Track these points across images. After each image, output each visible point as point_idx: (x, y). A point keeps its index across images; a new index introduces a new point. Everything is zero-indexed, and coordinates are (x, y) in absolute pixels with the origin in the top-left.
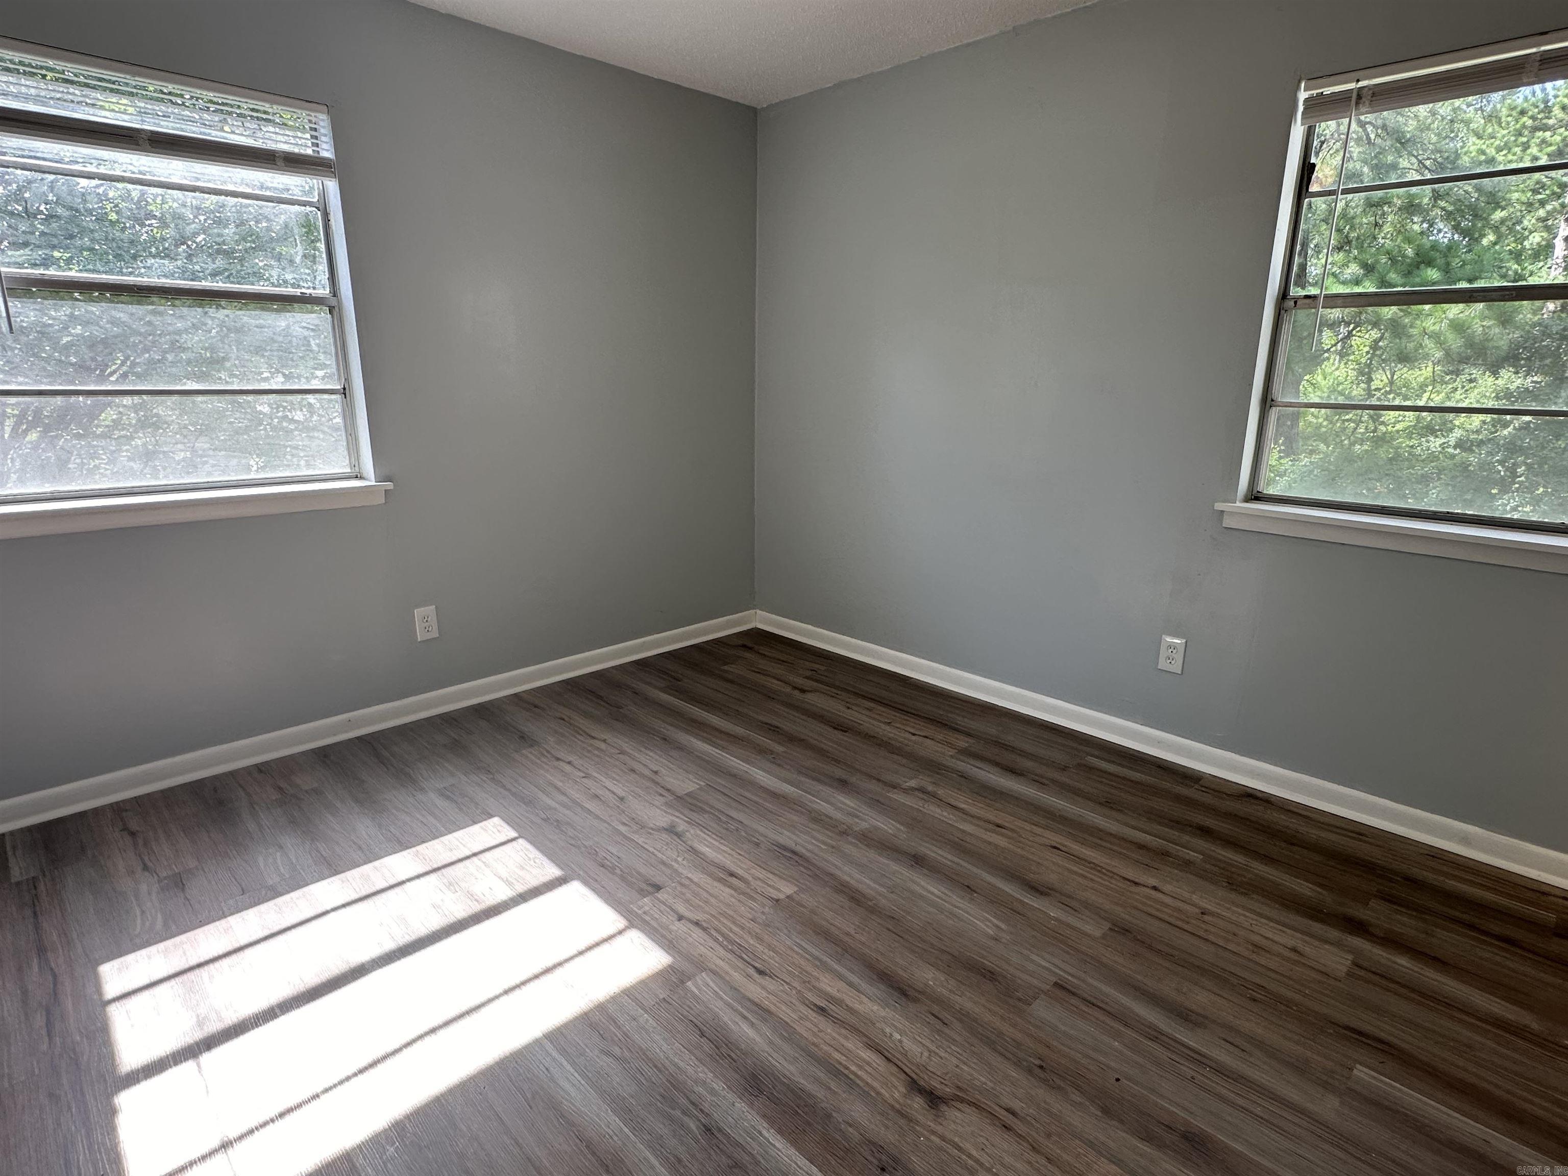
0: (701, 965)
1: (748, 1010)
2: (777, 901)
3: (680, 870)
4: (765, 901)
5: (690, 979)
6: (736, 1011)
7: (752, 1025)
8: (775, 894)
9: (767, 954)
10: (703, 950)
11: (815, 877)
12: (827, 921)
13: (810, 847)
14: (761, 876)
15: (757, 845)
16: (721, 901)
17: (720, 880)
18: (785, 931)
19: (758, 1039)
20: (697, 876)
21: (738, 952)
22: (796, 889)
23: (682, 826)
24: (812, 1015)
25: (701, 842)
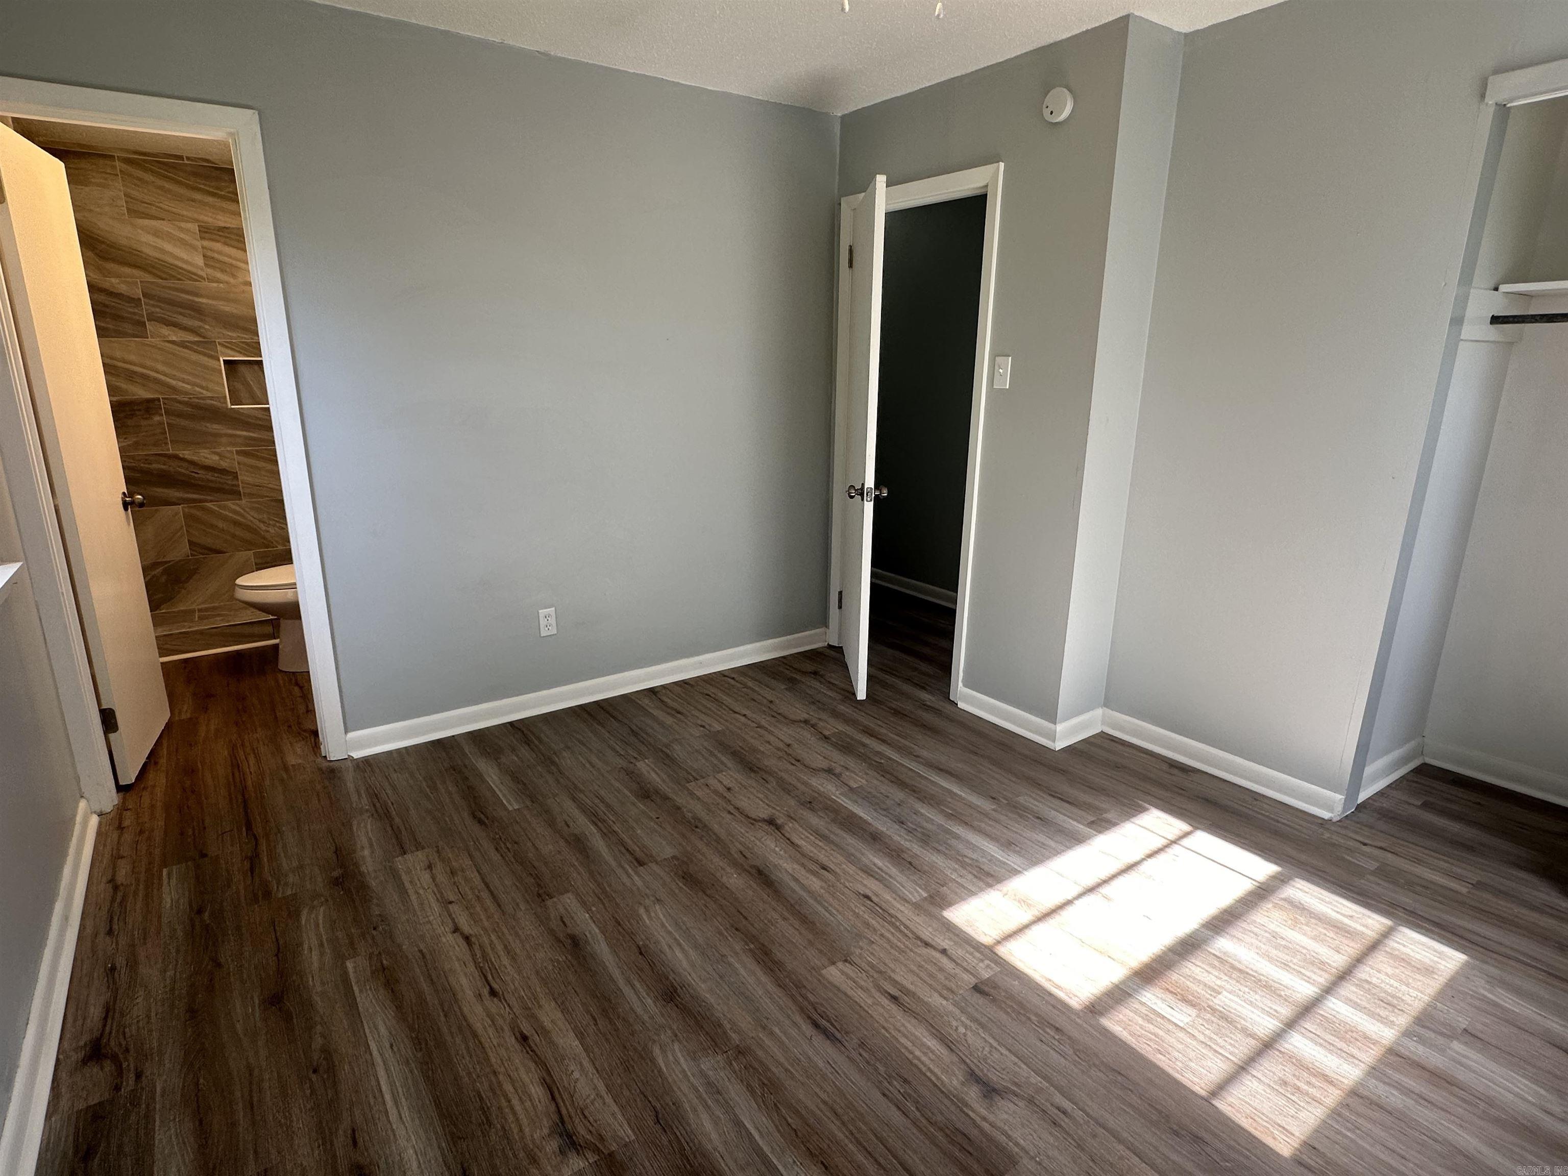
0: (917, 906)
1: (877, 873)
2: (846, 961)
3: (957, 1012)
4: (857, 960)
5: (925, 898)
6: (886, 874)
7: (875, 865)
8: (847, 968)
9: (861, 910)
10: (917, 919)
11: (799, 985)
12: (800, 933)
13: (793, 1032)
14: (860, 992)
15: (862, 1045)
16: (905, 966)
17: (907, 992)
18: (842, 928)
19: (871, 857)
20: (936, 1000)
21: (886, 915)
22: (824, 972)
23: (972, 1094)
24: (832, 866)
25: (938, 1057)
